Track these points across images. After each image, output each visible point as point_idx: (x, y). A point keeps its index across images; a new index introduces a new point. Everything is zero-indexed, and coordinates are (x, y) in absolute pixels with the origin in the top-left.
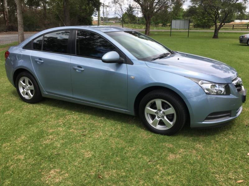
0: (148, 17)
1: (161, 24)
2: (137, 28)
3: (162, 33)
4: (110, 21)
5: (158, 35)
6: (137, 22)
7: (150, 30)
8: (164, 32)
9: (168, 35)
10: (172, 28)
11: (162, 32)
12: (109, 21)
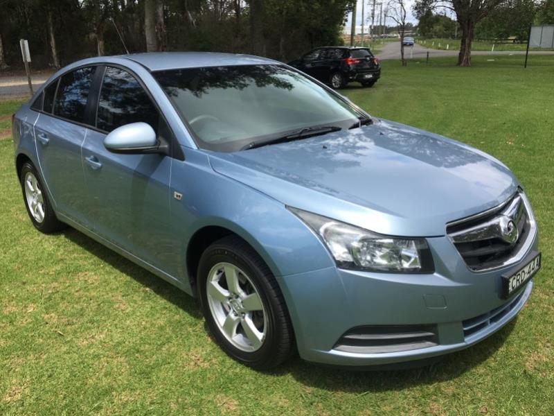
0: (469, 21)
1: (514, 38)
2: (448, 47)
3: (506, 60)
4: (391, 35)
5: (495, 64)
6: (456, 34)
7: (473, 53)
8: (512, 57)
9: (517, 64)
10: (530, 46)
11: (507, 57)
12: (388, 35)
